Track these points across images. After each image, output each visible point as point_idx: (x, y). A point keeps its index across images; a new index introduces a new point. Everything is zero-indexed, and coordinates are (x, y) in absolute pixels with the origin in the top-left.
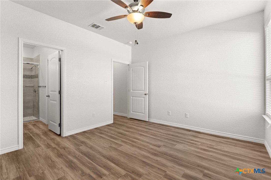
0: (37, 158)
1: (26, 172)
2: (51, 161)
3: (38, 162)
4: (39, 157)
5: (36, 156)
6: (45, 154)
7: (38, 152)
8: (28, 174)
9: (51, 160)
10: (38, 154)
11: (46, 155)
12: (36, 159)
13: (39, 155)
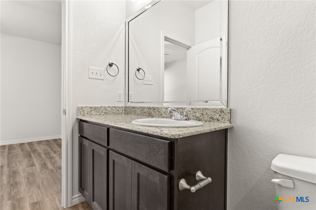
0: (43, 183)
1: (55, 172)
2: (30, 179)
3: (43, 179)
4: (40, 185)
5: (44, 186)
6: (31, 189)
7: (39, 192)
8: (53, 171)
9: (28, 181)
10: (39, 189)
11: (30, 186)
12: (45, 183)
13: (39, 187)
